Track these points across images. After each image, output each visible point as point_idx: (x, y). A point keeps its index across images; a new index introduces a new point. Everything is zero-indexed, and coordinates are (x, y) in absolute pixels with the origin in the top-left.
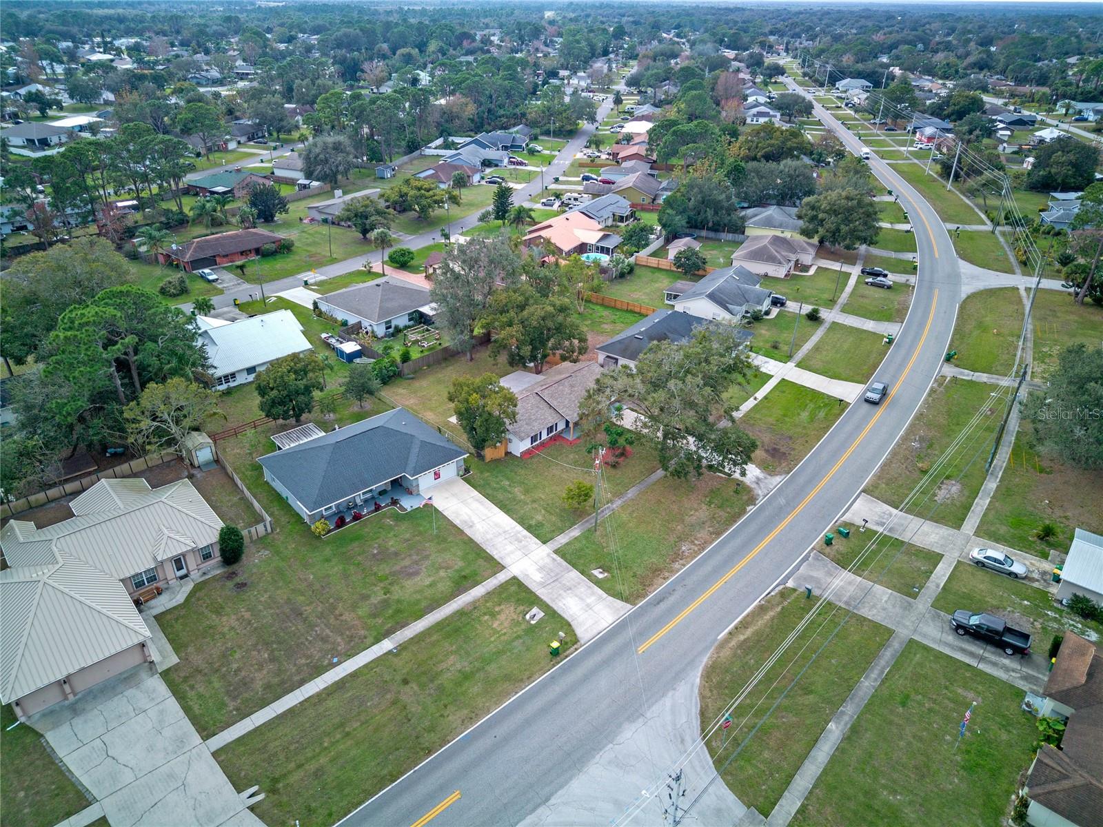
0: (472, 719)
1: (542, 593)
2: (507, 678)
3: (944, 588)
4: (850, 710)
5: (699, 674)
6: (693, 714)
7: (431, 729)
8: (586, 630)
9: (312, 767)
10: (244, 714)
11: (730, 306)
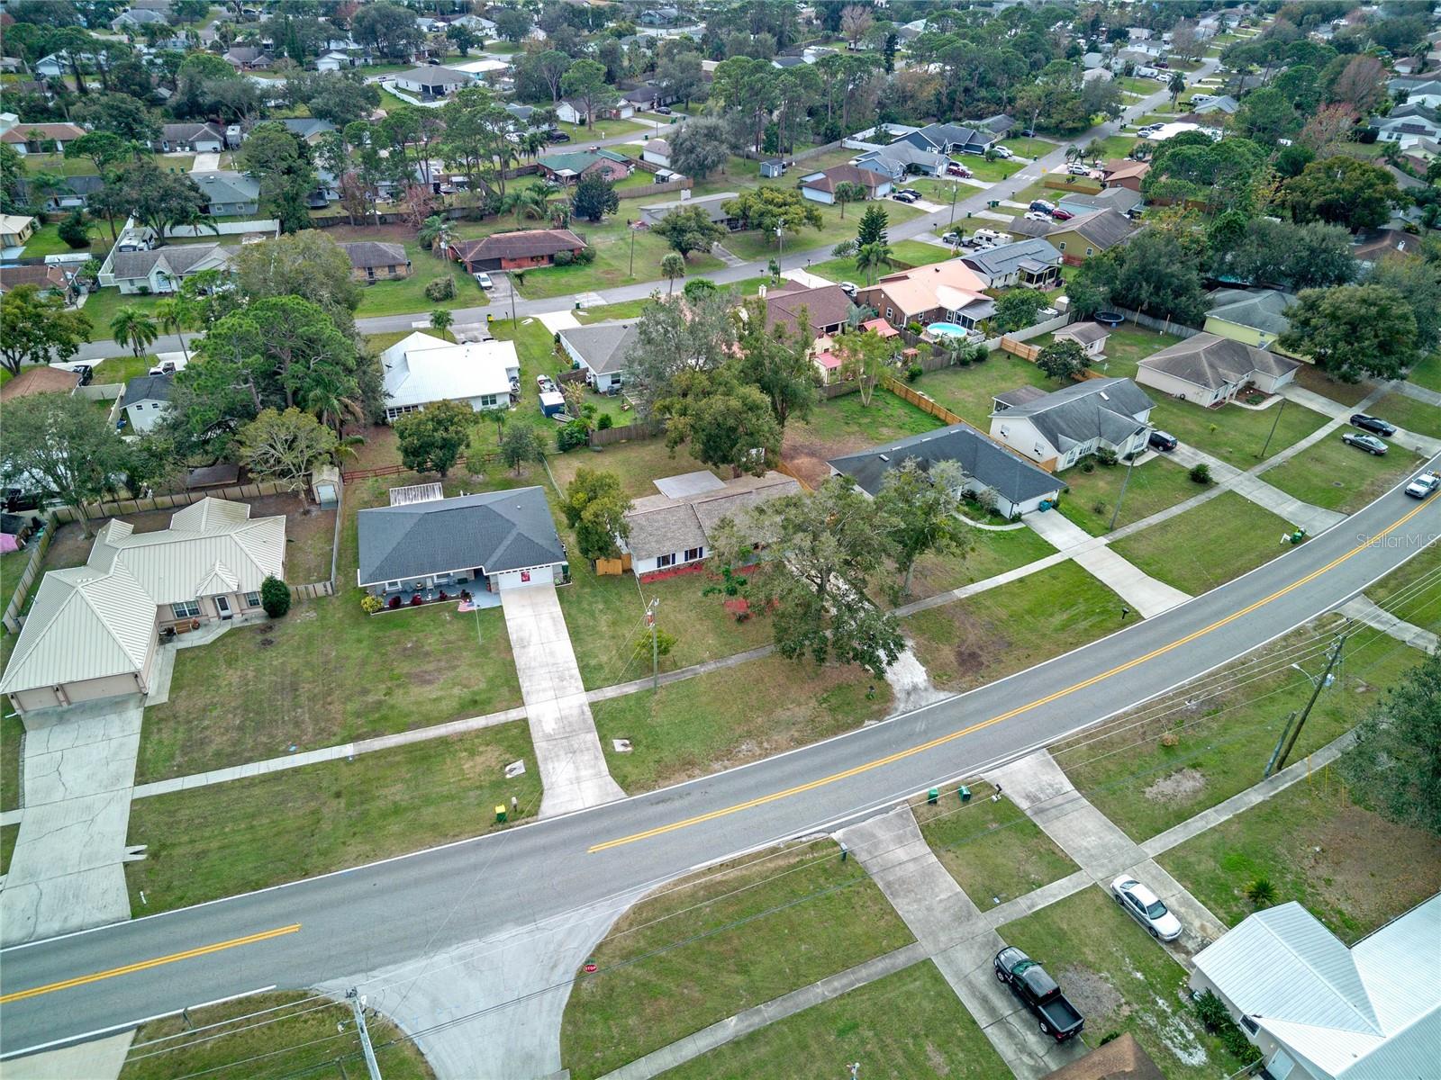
0: (367, 858)
1: (540, 746)
2: (434, 827)
3: (1037, 913)
4: (770, 1012)
5: (633, 902)
6: (589, 944)
7: (323, 853)
8: (554, 805)
9: (200, 847)
10: (181, 772)
11: (1062, 438)
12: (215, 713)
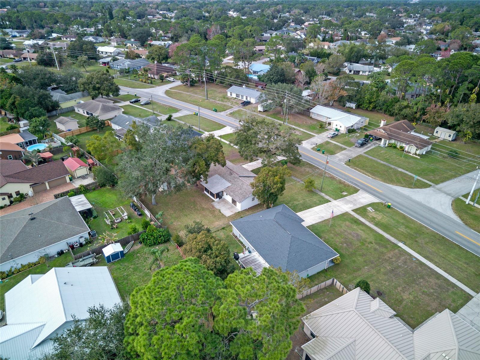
1: (359, 206)
3: (342, 144)
8: (375, 200)
12: (426, 290)
